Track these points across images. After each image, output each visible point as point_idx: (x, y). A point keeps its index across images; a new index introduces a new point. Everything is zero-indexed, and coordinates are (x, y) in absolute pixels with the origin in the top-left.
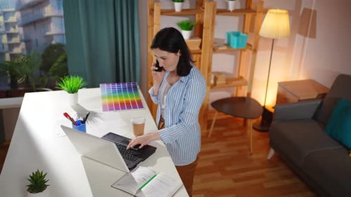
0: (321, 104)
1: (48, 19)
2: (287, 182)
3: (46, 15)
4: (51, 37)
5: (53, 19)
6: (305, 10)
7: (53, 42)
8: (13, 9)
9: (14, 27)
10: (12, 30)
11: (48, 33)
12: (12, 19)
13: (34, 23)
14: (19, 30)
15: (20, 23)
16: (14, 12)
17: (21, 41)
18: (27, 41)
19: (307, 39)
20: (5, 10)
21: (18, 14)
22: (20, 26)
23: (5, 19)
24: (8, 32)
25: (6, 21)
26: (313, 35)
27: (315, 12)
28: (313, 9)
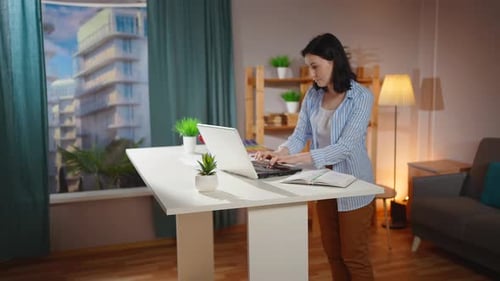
0: (468, 177)
1: (112, 108)
2: (446, 269)
3: (110, 103)
4: (114, 131)
5: (118, 109)
6: (425, 80)
7: (117, 138)
8: (72, 97)
9: (71, 119)
10: (67, 123)
11: (111, 126)
12: (69, 109)
13: (95, 113)
14: (76, 122)
15: (78, 113)
16: (72, 100)
17: (78, 136)
18: (85, 137)
19: (434, 113)
20: (62, 98)
21: (77, 103)
22: (77, 117)
23: (61, 108)
24: (63, 125)
25: (62, 112)
26: (440, 107)
27: (438, 80)
28: (435, 76)
